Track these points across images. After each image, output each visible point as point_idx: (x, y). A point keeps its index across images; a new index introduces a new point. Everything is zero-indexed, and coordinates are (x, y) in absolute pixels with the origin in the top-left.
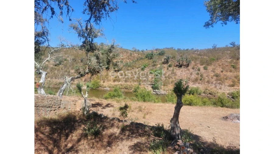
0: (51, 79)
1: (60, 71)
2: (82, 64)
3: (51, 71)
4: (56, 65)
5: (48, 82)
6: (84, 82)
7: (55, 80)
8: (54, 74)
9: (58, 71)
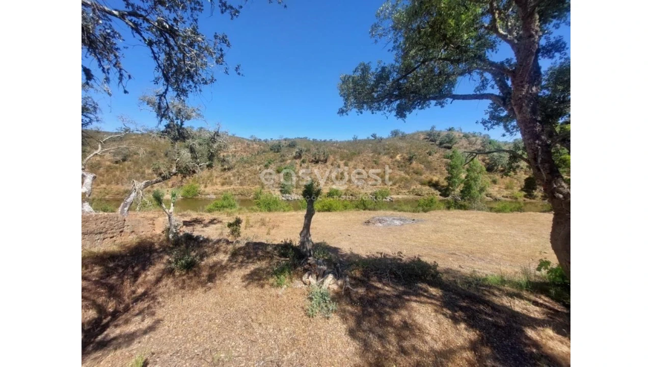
0: (107, 184)
1: (126, 172)
2: (167, 159)
3: (107, 171)
4: (117, 162)
5: (102, 190)
6: (171, 187)
7: (116, 186)
8: (115, 176)
9: (121, 171)
